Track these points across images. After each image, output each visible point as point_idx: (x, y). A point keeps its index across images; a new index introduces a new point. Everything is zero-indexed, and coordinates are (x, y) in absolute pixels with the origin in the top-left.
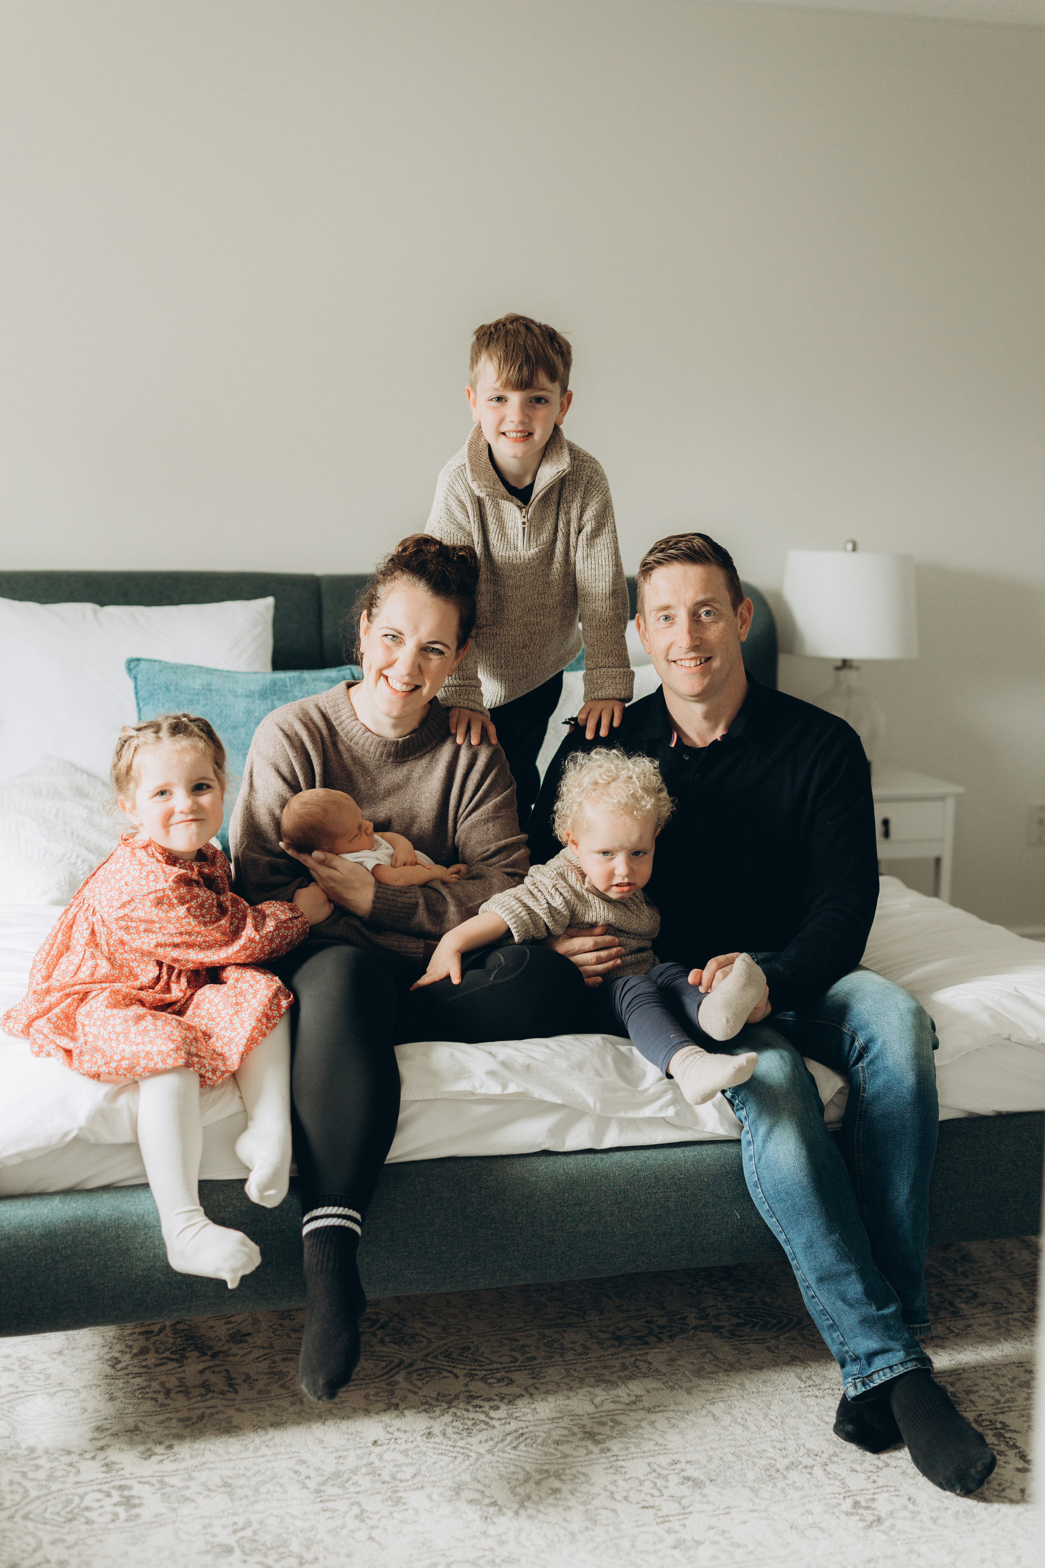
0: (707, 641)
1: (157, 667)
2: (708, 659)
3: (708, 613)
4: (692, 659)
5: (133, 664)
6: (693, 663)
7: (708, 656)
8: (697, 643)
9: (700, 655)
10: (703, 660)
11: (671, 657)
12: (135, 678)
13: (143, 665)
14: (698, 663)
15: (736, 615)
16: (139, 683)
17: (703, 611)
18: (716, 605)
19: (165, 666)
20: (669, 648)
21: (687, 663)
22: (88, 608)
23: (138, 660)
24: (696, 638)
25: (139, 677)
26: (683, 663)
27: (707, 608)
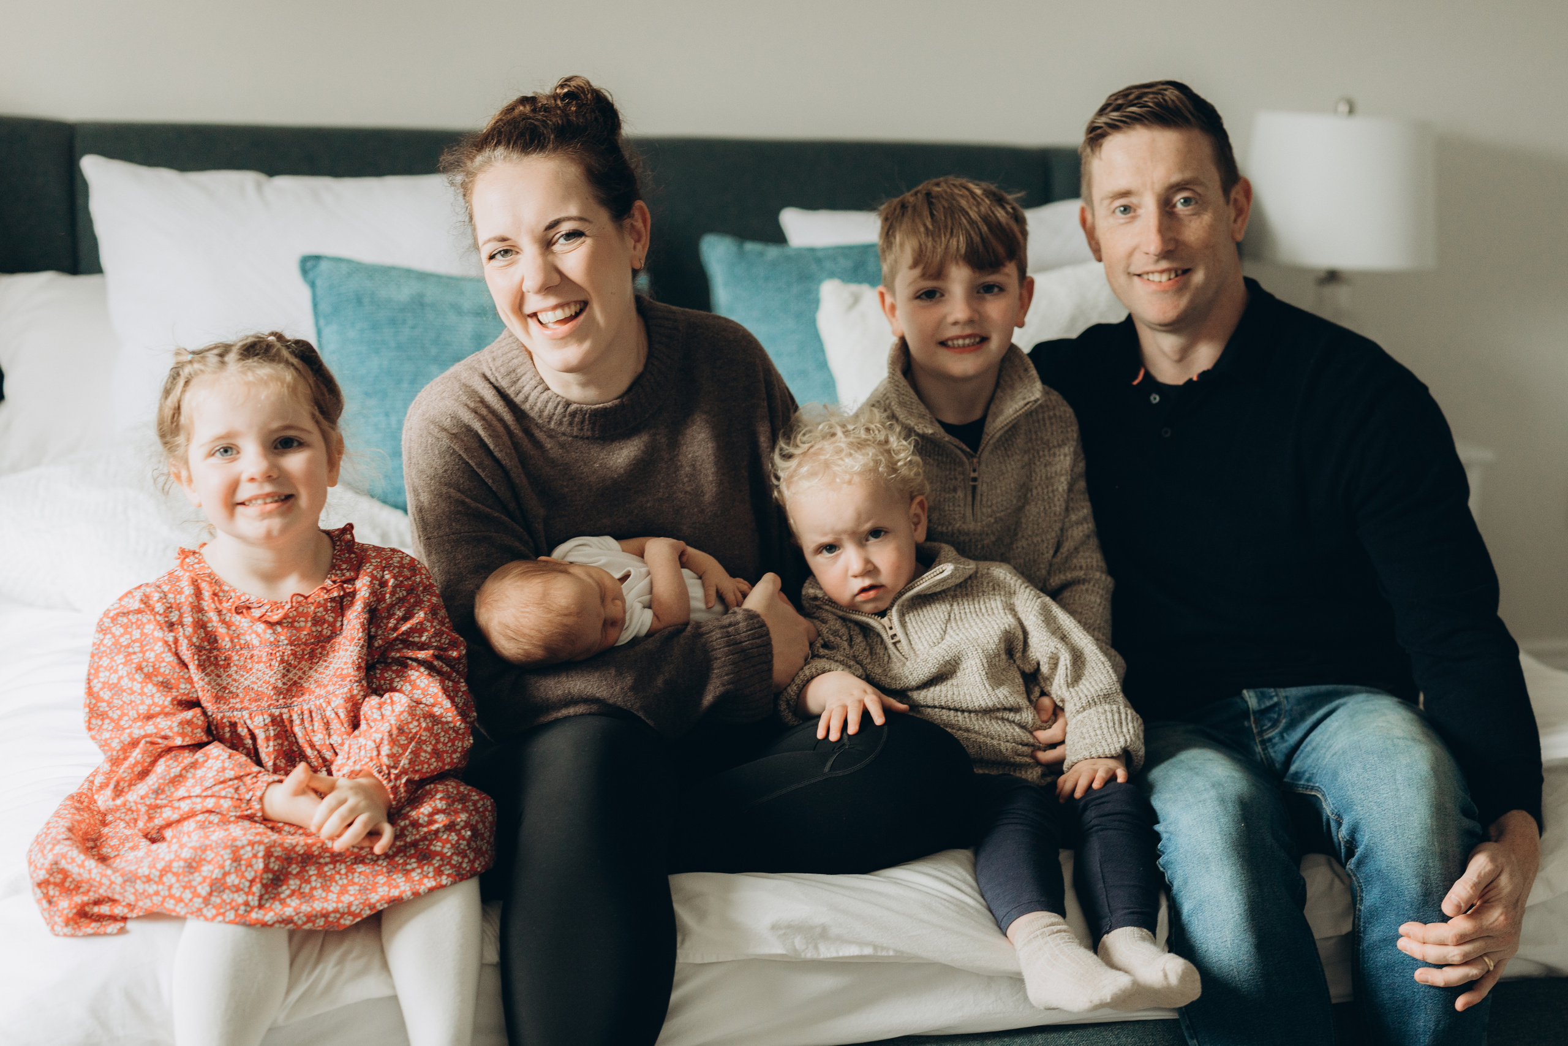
0: (1185, 244)
1: (344, 268)
2: (1186, 272)
3: (1187, 201)
4: (1162, 272)
5: (309, 264)
6: (1164, 277)
7: (1186, 267)
8: (1171, 247)
9: (1175, 265)
10: (1179, 272)
11: (1134, 269)
12: (313, 285)
13: (324, 266)
14: (1173, 276)
15: (1228, 202)
16: (320, 292)
17: (1179, 198)
18: (1199, 190)
19: (356, 268)
20: (1130, 255)
21: (1156, 277)
22: (248, 179)
23: (317, 258)
24: (1171, 239)
25: (319, 282)
26: (1151, 277)
27: (1185, 194)
